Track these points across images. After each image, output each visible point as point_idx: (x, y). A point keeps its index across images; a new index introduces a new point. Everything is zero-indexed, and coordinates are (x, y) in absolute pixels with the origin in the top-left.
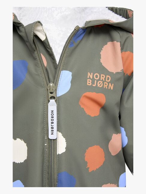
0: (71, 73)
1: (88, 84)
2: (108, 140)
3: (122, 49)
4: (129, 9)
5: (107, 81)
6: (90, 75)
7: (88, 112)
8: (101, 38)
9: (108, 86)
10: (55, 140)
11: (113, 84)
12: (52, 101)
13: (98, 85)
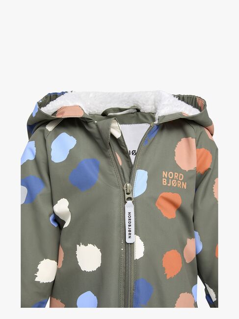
0: (147, 173)
1: (163, 184)
2: (183, 244)
3: (197, 146)
4: (198, 97)
5: (180, 179)
6: (165, 174)
7: (165, 214)
8: (175, 134)
9: (181, 185)
10: (132, 244)
11: (186, 183)
12: (129, 202)
13: (173, 184)
